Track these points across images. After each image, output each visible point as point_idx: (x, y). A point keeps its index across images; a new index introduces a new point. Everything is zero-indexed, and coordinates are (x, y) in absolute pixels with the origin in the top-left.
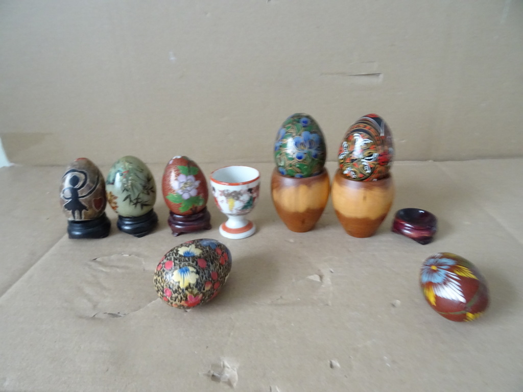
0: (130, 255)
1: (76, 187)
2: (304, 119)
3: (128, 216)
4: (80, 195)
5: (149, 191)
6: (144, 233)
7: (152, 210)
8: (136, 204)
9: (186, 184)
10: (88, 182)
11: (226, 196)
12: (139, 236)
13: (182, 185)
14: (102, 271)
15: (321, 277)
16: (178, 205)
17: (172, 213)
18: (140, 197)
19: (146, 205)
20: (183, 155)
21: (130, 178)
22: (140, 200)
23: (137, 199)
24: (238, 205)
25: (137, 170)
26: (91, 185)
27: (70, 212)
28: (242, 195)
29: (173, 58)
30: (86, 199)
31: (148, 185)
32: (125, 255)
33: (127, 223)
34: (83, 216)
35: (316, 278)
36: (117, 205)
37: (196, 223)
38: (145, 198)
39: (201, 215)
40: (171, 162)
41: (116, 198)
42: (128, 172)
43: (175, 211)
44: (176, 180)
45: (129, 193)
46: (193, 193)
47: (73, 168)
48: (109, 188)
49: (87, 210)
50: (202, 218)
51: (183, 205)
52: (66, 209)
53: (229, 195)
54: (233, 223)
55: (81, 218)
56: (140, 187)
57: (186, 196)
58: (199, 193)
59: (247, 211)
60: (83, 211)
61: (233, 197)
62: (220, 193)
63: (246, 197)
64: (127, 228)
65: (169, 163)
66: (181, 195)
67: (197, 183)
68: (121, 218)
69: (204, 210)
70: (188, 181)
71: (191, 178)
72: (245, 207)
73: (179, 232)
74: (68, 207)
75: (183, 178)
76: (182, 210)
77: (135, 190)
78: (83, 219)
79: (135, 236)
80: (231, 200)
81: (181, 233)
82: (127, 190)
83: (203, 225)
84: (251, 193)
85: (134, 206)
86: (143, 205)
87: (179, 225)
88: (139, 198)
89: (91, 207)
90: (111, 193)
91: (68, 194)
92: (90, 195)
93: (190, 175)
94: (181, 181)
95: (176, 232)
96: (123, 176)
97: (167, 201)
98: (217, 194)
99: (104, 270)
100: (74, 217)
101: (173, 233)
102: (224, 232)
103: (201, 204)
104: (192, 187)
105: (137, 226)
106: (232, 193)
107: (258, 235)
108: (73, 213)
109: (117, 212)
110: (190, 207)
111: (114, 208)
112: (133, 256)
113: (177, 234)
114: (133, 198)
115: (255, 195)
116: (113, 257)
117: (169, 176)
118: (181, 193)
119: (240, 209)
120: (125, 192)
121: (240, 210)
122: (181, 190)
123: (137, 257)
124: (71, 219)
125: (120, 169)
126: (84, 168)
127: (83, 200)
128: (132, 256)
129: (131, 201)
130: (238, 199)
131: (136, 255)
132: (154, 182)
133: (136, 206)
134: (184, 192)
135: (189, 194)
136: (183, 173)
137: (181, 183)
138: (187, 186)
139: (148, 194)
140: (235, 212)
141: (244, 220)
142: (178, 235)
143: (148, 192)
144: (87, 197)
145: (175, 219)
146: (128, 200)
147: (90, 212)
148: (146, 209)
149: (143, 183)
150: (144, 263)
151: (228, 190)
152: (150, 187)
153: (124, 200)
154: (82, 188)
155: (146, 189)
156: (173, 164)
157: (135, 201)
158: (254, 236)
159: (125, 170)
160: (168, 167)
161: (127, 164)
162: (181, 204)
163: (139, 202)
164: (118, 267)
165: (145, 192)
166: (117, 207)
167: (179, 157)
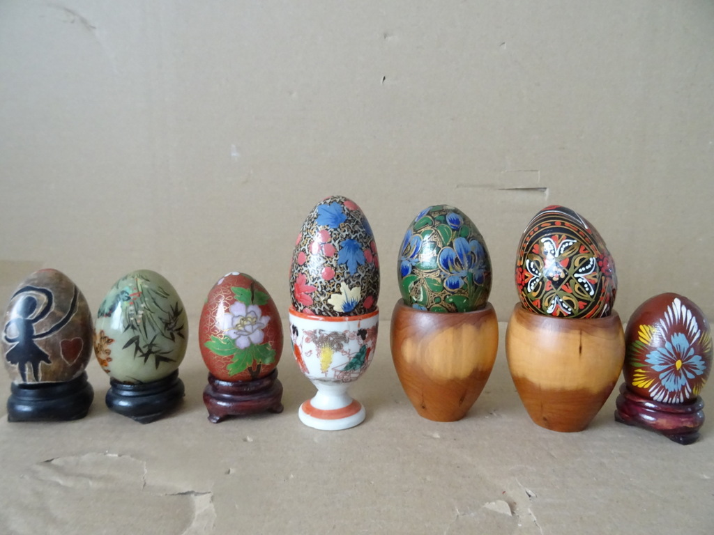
0: (120, 456)
1: (29, 318)
2: (451, 216)
3: (127, 379)
4: (35, 334)
5: (175, 334)
6: (153, 415)
7: (176, 372)
8: (146, 356)
9: (244, 319)
10: (53, 309)
11: (316, 343)
12: (145, 422)
13: (237, 321)
14: (58, 485)
15: (512, 506)
16: (225, 359)
17: (212, 378)
18: (157, 341)
19: (166, 360)
20: (242, 272)
21: (143, 306)
22: (154, 349)
23: (151, 345)
24: (339, 360)
25: (157, 293)
26: (59, 313)
27: (16, 366)
28: (347, 341)
29: (234, 154)
30: (47, 341)
31: (174, 322)
32: (110, 455)
33: (125, 393)
34: (40, 375)
35: (502, 508)
36: (110, 356)
37: (256, 398)
38: (165, 345)
39: (266, 383)
40: (220, 282)
41: (110, 341)
42: (141, 294)
43: (219, 373)
44: (227, 311)
45: (137, 333)
46: (257, 337)
47: (28, 285)
48: (99, 325)
49: (49, 362)
50: (266, 389)
51: (235, 360)
52: (9, 362)
53: (322, 340)
54: (326, 399)
55: (36, 378)
56: (160, 326)
57: (243, 343)
58: (266, 340)
59: (353, 375)
60: (41, 364)
61: (331, 344)
62: (306, 336)
63: (353, 346)
64: (123, 403)
65: (217, 283)
66: (234, 341)
67: (265, 321)
68: (115, 383)
69: (272, 374)
70: (249, 315)
71: (255, 309)
72: (351, 366)
73: (221, 415)
74: (12, 357)
75: (239, 309)
76: (232, 370)
77: (149, 328)
78: (40, 381)
79: (137, 420)
80: (327, 350)
81: (226, 417)
82: (133, 328)
83: (268, 402)
84: (364, 338)
85: (144, 358)
86: (160, 359)
87: (224, 400)
88: (155, 345)
89: (56, 356)
90: (102, 332)
91: (15, 331)
92: (56, 333)
93: (253, 304)
94: (236, 314)
95: (217, 415)
96: (131, 301)
97: (205, 353)
98: (299, 340)
99: (61, 482)
100: (23, 376)
101: (211, 417)
102: (309, 416)
103: (268, 362)
104: (255, 327)
105: (144, 400)
106: (330, 335)
107: (372, 423)
108: (22, 370)
109: (108, 371)
110: (249, 365)
111: (102, 363)
112: (127, 457)
113: (218, 418)
114: (141, 345)
115: (369, 344)
116: (85, 458)
117: (215, 305)
118: (233, 336)
119: (342, 368)
120: (130, 329)
121: (341, 372)
122: (233, 331)
123: (133, 459)
124: (18, 381)
125: (127, 289)
126: (47, 285)
127: (40, 343)
128: (123, 456)
129: (138, 348)
130: (340, 348)
131: (132, 456)
132: (185, 318)
133: (145, 361)
134: (240, 336)
135: (249, 339)
136: (241, 301)
137: (234, 317)
138: (245, 323)
139: (173, 338)
140: (331, 374)
141: (345, 395)
142: (219, 421)
143: (172, 335)
144: (50, 336)
145: (216, 389)
146: (133, 346)
147: (53, 365)
148: (164, 369)
149: (166, 317)
150: (146, 471)
151: (321, 331)
152: (178, 326)
153: (125, 347)
154: (41, 320)
155: (169, 329)
156: (224, 284)
157: (145, 351)
158: (364, 426)
159: (136, 291)
160: (215, 289)
161: (140, 281)
162: (232, 357)
163: (153, 353)
164: (91, 477)
165: (168, 334)
166: (109, 359)
167: (236, 274)
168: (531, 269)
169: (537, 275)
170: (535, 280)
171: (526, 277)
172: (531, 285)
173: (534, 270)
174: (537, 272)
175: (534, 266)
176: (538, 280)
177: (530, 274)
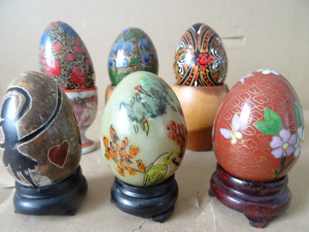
29: (85, 26)
168: (216, 55)
169: (219, 58)
170: (218, 61)
171: (212, 59)
172: (215, 64)
173: (217, 55)
174: (219, 57)
175: (217, 53)
176: (220, 62)
177: (215, 58)
